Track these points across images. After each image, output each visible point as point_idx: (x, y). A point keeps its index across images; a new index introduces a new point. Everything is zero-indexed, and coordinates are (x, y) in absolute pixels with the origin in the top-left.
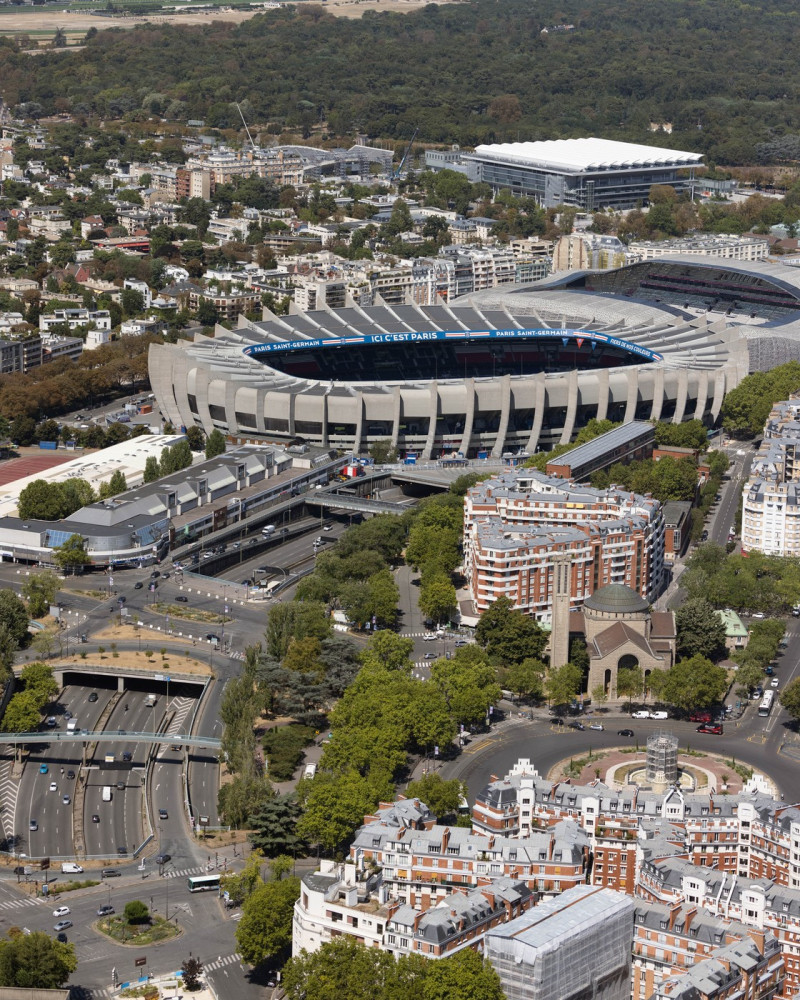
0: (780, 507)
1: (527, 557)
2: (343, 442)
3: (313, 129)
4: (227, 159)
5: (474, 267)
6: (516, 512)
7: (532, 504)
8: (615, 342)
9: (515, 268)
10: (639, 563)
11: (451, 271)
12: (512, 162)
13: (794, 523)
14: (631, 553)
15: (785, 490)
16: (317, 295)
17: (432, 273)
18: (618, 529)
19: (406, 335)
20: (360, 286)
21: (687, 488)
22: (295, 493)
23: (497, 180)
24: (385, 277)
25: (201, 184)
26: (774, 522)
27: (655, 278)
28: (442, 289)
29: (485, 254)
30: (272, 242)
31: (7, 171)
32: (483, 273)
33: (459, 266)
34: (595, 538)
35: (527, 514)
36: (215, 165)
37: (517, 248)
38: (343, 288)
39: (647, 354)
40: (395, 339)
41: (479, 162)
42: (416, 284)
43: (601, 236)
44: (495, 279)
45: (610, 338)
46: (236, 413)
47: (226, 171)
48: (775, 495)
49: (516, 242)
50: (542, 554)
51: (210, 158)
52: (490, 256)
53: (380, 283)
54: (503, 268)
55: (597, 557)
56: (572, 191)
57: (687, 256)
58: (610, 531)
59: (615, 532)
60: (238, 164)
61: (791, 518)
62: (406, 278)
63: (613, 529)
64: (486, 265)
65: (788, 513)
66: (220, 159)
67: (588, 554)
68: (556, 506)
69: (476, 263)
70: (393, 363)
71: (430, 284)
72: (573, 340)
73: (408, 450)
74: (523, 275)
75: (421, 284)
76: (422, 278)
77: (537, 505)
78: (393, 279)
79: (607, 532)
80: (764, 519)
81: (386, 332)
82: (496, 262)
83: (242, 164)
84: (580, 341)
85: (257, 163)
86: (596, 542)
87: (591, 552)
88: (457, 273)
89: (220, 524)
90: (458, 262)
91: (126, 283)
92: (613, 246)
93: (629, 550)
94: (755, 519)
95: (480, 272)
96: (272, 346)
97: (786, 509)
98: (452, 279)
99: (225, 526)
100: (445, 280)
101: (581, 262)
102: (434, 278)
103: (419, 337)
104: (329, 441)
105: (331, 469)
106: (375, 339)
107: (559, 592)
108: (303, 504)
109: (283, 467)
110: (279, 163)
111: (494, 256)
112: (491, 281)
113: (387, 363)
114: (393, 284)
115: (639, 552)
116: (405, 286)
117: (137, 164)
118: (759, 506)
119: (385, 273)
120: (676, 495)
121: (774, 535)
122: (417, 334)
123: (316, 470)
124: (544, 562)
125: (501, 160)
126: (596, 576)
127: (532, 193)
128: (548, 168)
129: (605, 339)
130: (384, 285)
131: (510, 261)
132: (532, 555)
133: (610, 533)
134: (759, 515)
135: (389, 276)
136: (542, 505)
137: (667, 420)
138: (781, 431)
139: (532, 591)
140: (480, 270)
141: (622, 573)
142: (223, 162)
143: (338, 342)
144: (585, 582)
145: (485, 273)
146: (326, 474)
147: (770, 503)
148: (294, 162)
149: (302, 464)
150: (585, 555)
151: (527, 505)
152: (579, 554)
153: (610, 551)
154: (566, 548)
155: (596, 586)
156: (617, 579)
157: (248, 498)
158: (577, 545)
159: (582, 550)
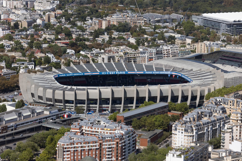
0: (182, 133)
1: (73, 146)
2: (70, 106)
3: (167, 9)
4: (118, 17)
5: (163, 51)
6: (88, 131)
7: (94, 128)
8: (183, 76)
9: (178, 52)
10: (117, 150)
11: (154, 53)
12: (212, 19)
13: (187, 138)
14: (114, 146)
15: (184, 127)
16: (105, 59)
17: (147, 53)
18: (109, 138)
19: (114, 72)
20: (120, 57)
21: (165, 125)
22: (39, 122)
23: (208, 25)
24: (130, 54)
25: (105, 24)
26: (180, 138)
27: (225, 56)
28: (151, 58)
29: (168, 47)
30: (114, 43)
31: (52, 20)
32: (166, 53)
33: (158, 51)
34: (100, 140)
35: (92, 132)
36: (114, 19)
37: (194, 46)
38: (114, 57)
39: (189, 80)
40: (110, 73)
41: (203, 19)
42: (141, 57)
43: (213, 42)
44: (171, 56)
45: (182, 75)
46: (38, 96)
47: (117, 21)
48: (181, 128)
49: (194, 44)
50: (79, 145)
51: (113, 17)
52: (169, 48)
53: (128, 56)
54: (174, 52)
55: (101, 147)
56: (229, 29)
57: (234, 49)
58: (106, 138)
59: (108, 139)
60: (121, 19)
61: (186, 137)
62: (138, 54)
63: (107, 138)
64: (168, 51)
65: (185, 135)
66: (115, 17)
67: (97, 146)
68: (101, 129)
69: (164, 50)
70: (112, 81)
71: (146, 57)
72: (172, 75)
73: (91, 110)
74: (181, 55)
75: (143, 56)
76: (144, 55)
77: (95, 129)
78: (133, 55)
79: (105, 138)
80: (177, 136)
81: (108, 71)
82: (172, 50)
83: (123, 18)
84: (174, 76)
85: (128, 18)
86: (100, 142)
87: (98, 145)
88: (157, 53)
89: (4, 131)
90: (157, 50)
91: (47, 54)
92: (216, 46)
93: (113, 144)
94: (175, 136)
95: (165, 53)
96: (66, 75)
97: (184, 134)
98: (154, 55)
99: (7, 132)
100: (152, 55)
101: (205, 51)
102: (148, 55)
103: (119, 73)
104: (66, 106)
105: (58, 115)
106: (103, 73)
107: (59, 158)
108: (41, 126)
109: (39, 114)
110: (136, 18)
111: (171, 48)
112: (169, 56)
113: (110, 81)
114: (133, 56)
115: (117, 146)
116: (137, 57)
117: (95, 18)
118: (176, 132)
119: (130, 53)
120: (161, 127)
121: (180, 142)
122: (118, 72)
123: (51, 115)
124: (80, 148)
125: (209, 18)
126: (100, 153)
127: (217, 29)
128: (222, 21)
129: (180, 75)
130: (129, 57)
131: (177, 50)
132: (75, 145)
133: (106, 139)
134: (176, 135)
135: (132, 54)
136: (97, 129)
137: (184, 103)
138: (206, 107)
139: (75, 158)
140: (165, 52)
141: (111, 153)
142: (116, 18)
143: (90, 74)
144: (96, 155)
145: (167, 53)
146: (55, 117)
147: (179, 131)
148: (141, 18)
149: (47, 113)
150: (96, 146)
151: (92, 128)
152: (94, 146)
153: (106, 145)
154: (89, 143)
155: (100, 157)
156: (109, 155)
157: (18, 123)
158: (93, 142)
159: (95, 144)
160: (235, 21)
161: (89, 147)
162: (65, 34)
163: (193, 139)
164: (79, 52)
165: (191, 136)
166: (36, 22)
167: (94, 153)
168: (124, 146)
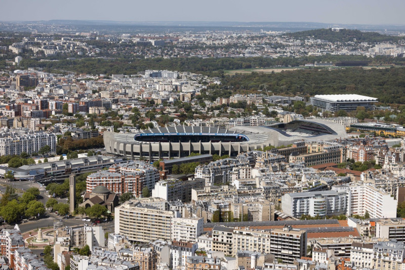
0: (201, 174)
1: (99, 180)
5: (250, 121)
9: (265, 122)
10: (138, 185)
17: (236, 122)
18: (131, 174)
19: (190, 134)
23: (317, 104)
27: (303, 126)
29: (255, 117)
31: (186, 99)
34: (122, 176)
40: (187, 134)
41: (314, 99)
47: (238, 100)
48: (200, 171)
50: (105, 179)
51: (235, 96)
54: (260, 122)
55: (123, 182)
56: (332, 107)
60: (242, 98)
64: (255, 120)
68: (134, 170)
76: (232, 123)
78: (223, 123)
81: (185, 132)
82: (258, 120)
84: (240, 137)
86: (123, 177)
88: (244, 122)
89: (68, 173)
90: (245, 119)
91: (152, 121)
93: (134, 180)
96: (148, 134)
98: (242, 124)
99: (70, 174)
100: (240, 124)
106: (180, 134)
110: (255, 98)
111: (258, 118)
112: (256, 125)
115: (138, 182)
116: (226, 125)
118: (196, 174)
119: (220, 121)
122: (193, 134)
125: (318, 99)
126: (123, 187)
128: (328, 101)
130: (219, 124)
131: (263, 120)
132: (101, 179)
133: (128, 175)
136: (130, 169)
140: (252, 122)
141: (132, 187)
143: (169, 134)
144: (119, 188)
145: (254, 123)
149: (112, 161)
150: (119, 181)
151: (127, 169)
152: (117, 181)
153: (127, 180)
154: (113, 178)
155: (123, 190)
156: (130, 188)
157: (81, 167)
158: (117, 177)
159: (118, 179)
160: (338, 101)
161: (112, 181)
162: (185, 109)
163: (210, 180)
164: (184, 121)
165: (208, 177)
166: (169, 100)
167: (117, 186)
168: (145, 182)
